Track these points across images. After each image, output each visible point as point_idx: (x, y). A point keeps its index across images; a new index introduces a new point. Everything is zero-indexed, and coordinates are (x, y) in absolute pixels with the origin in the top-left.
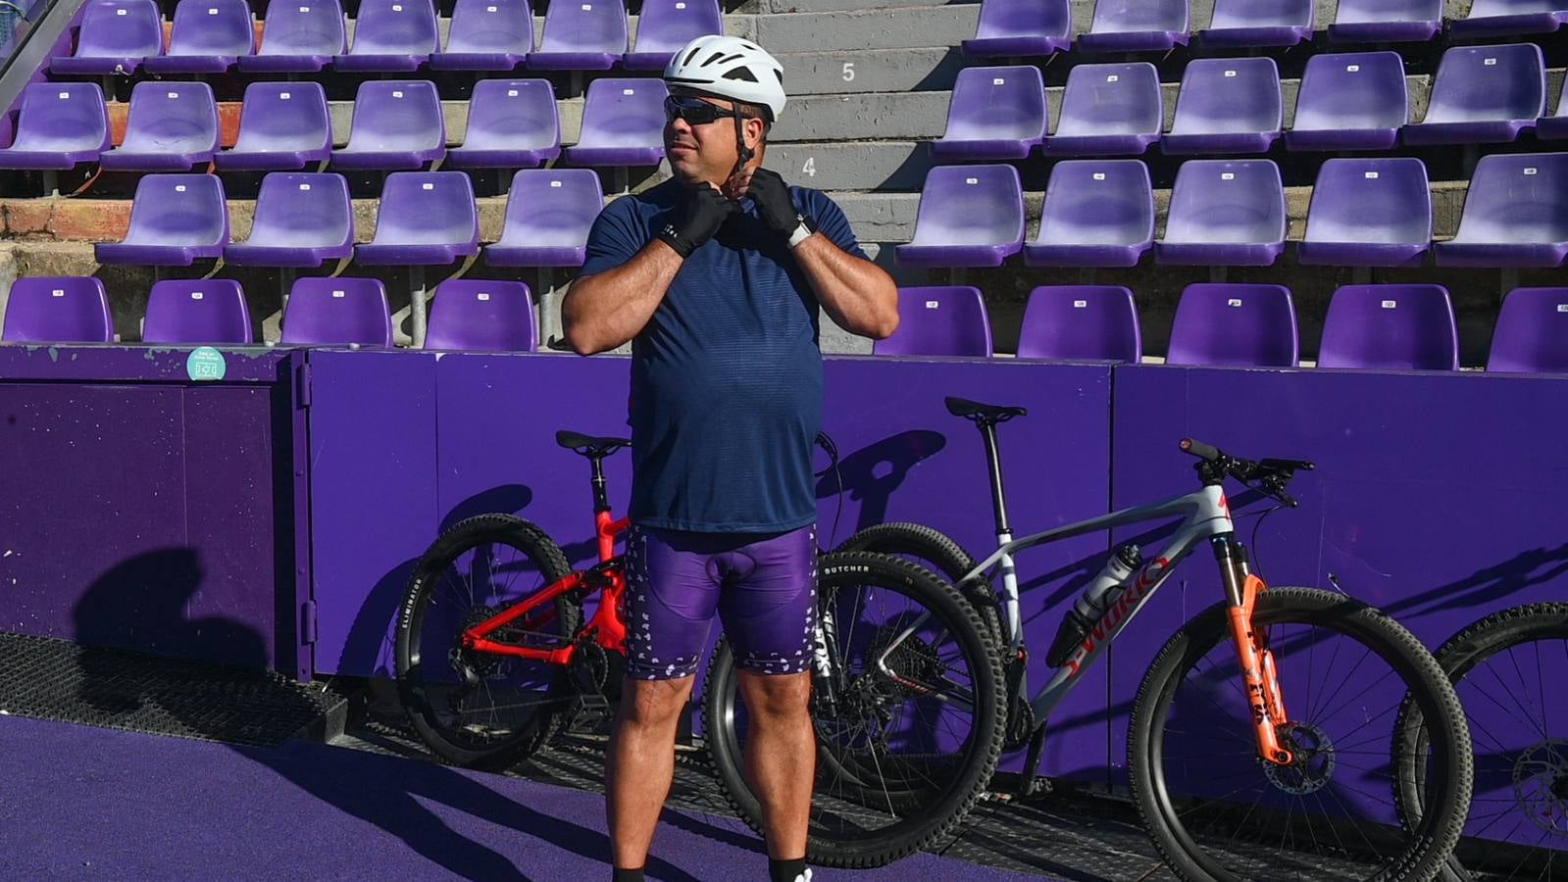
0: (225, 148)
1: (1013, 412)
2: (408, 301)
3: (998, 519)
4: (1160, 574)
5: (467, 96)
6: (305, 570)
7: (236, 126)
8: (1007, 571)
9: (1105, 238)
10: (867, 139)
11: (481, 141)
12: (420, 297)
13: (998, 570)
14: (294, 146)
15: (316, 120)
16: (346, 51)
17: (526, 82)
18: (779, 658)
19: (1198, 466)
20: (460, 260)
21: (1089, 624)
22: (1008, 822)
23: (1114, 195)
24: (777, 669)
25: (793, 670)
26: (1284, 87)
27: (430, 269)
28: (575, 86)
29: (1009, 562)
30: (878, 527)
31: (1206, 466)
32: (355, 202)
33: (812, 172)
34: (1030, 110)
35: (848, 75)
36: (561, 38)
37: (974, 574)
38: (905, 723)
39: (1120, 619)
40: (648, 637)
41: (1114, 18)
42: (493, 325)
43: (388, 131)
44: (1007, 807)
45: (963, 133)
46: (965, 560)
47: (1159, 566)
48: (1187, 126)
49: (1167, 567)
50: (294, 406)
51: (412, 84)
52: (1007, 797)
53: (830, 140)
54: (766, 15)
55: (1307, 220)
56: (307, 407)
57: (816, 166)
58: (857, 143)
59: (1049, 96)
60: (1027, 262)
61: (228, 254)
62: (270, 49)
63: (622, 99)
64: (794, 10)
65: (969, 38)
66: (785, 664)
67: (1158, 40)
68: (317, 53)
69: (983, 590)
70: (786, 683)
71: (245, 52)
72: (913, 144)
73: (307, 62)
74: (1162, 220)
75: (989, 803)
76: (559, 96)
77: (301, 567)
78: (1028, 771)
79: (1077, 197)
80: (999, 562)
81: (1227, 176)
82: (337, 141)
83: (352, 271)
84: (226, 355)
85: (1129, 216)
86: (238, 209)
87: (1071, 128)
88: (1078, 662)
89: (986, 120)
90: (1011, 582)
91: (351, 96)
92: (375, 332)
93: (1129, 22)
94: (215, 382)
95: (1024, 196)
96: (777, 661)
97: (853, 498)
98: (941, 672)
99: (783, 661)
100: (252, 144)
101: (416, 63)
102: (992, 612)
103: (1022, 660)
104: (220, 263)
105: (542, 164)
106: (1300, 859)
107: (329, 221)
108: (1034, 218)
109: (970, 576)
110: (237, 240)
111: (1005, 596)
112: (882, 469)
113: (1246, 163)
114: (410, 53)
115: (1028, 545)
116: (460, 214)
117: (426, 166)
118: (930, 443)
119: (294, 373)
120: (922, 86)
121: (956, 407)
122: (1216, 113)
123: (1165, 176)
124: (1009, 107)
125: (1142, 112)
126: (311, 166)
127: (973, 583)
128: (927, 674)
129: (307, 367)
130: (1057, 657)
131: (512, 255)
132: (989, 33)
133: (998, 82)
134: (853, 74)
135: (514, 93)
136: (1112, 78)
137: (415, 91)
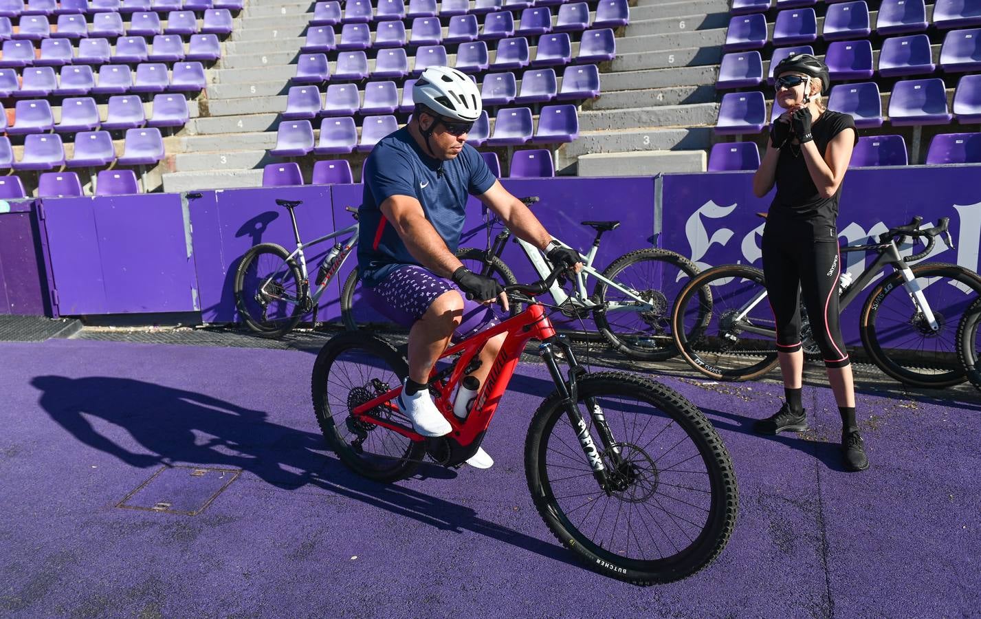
0: (10, 126)
1: (298, 203)
2: (90, 180)
3: (297, 239)
4: (348, 251)
5: (107, 103)
6: (51, 279)
7: (14, 117)
8: (301, 256)
9: (341, 144)
10: (261, 113)
11: (114, 120)
12: (94, 178)
13: (298, 256)
14: (40, 124)
15: (47, 114)
16: (58, 87)
17: (129, 97)
19: (353, 215)
20: (108, 164)
21: (327, 270)
22: (310, 337)
23: (343, 129)
26: (398, 91)
27: (98, 167)
28: (150, 98)
29: (301, 253)
30: (258, 245)
31: (356, 215)
32: (65, 145)
33: (241, 126)
34: (316, 101)
35: (253, 90)
36: (143, 80)
37: (290, 258)
38: (275, 310)
39: (337, 267)
41: (344, 68)
42: (122, 186)
43: (77, 117)
44: (311, 333)
45: (293, 110)
46: (287, 253)
47: (347, 249)
48: (368, 105)
49: (350, 249)
50: (39, 219)
51: (84, 99)
52: (311, 330)
53: (248, 114)
54: (222, 70)
56: (44, 220)
57: (244, 123)
58: (257, 115)
59: (321, 96)
60: (315, 154)
61: (14, 166)
62: (27, 88)
63: (167, 102)
64: (233, 68)
65: (294, 76)
67: (358, 76)
68: (46, 89)
69: (294, 263)
71: (15, 89)
72: (276, 115)
73: (42, 92)
74: (360, 137)
75: (306, 332)
76: (143, 101)
77: (50, 278)
78: (314, 321)
79: (332, 130)
80: (298, 253)
81: (380, 122)
82: (56, 122)
83: (66, 170)
84: (10, 203)
85: (349, 136)
86: (17, 149)
87: (330, 107)
88: (325, 282)
89: (301, 105)
90: (303, 259)
91: (60, 104)
92: (75, 191)
93: (349, 70)
94: (7, 213)
95: (313, 131)
97: (250, 236)
98: (284, 291)
100: (21, 124)
101: (86, 91)
102: (297, 269)
103: (307, 284)
104: (12, 171)
105: (139, 127)
106: (400, 337)
107: (55, 152)
108: (317, 139)
109: (288, 259)
110: (19, 161)
111: (301, 264)
112: (258, 226)
113: (385, 117)
114: (84, 87)
115: (307, 246)
116: (107, 147)
117: (94, 129)
118: (273, 215)
119: (37, 207)
120: (279, 94)
121: (279, 202)
122: (378, 100)
123: (359, 122)
124: (308, 100)
125: (353, 101)
126: (47, 131)
127: (290, 261)
128: (279, 292)
129: (42, 206)
130: (319, 282)
131: (127, 161)
132: (301, 75)
133: (304, 92)
134: (255, 90)
135: (125, 101)
136: (342, 89)
137: (87, 101)
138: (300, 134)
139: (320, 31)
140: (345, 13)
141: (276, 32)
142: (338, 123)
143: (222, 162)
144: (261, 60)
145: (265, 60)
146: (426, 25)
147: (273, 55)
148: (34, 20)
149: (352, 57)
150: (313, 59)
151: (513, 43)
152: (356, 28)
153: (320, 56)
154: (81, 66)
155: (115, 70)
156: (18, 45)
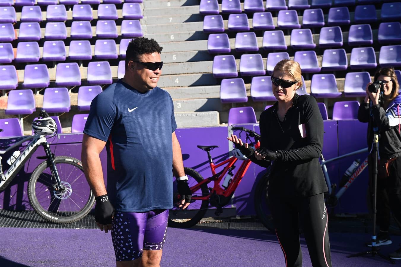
10: (186, 74)
17: (102, 62)
18: (155, 244)
23: (267, 84)
24: (154, 248)
25: (159, 249)
33: (178, 82)
34: (232, 65)
35: (174, 58)
36: (99, 51)
40: (131, 243)
41: (240, 44)
55: (311, 87)
57: (179, 80)
66: (157, 246)
70: (155, 254)
72: (201, 74)
79: (259, 85)
93: (243, 44)
96: (154, 245)
99: (156, 245)
125: (259, 65)
132: (212, 48)
133: (224, 59)
134: (175, 58)
135: (99, 65)
136: (251, 58)
137: (73, 65)
138: (236, 88)
139: (213, 18)
140: (221, 6)
141: (171, 18)
142: (263, 80)
143: (178, 107)
144: (170, 37)
145: (172, 37)
146: (287, 15)
147: (179, 34)
148: (5, 10)
149: (246, 36)
150: (218, 37)
151: (360, 28)
152: (238, 17)
153: (224, 35)
154: (57, 41)
155: (80, 44)
156: (4, 27)
